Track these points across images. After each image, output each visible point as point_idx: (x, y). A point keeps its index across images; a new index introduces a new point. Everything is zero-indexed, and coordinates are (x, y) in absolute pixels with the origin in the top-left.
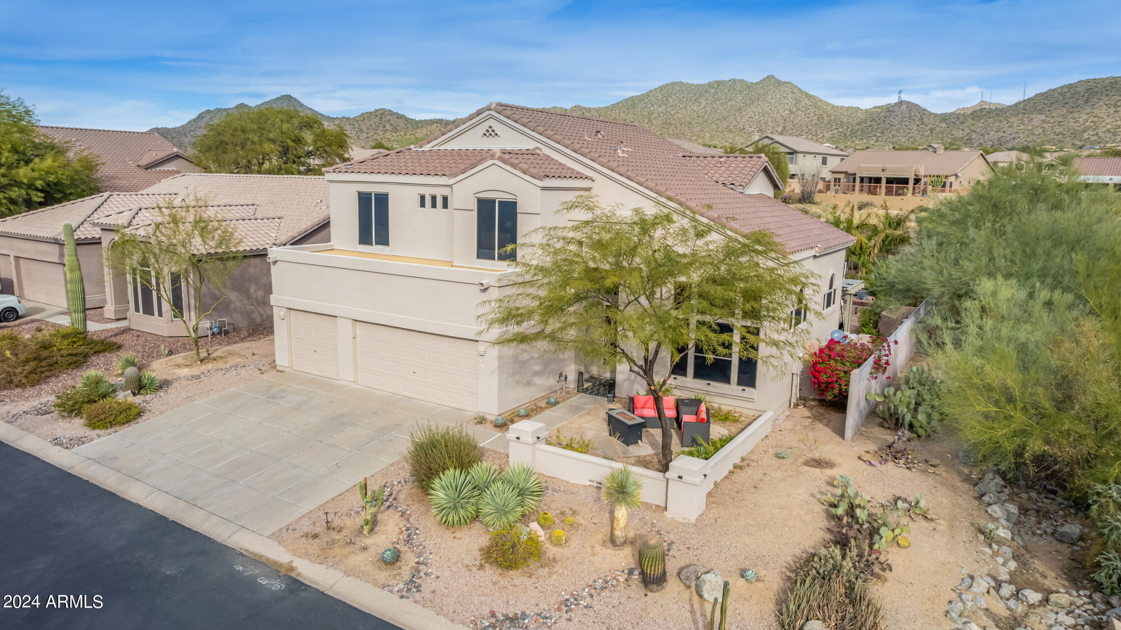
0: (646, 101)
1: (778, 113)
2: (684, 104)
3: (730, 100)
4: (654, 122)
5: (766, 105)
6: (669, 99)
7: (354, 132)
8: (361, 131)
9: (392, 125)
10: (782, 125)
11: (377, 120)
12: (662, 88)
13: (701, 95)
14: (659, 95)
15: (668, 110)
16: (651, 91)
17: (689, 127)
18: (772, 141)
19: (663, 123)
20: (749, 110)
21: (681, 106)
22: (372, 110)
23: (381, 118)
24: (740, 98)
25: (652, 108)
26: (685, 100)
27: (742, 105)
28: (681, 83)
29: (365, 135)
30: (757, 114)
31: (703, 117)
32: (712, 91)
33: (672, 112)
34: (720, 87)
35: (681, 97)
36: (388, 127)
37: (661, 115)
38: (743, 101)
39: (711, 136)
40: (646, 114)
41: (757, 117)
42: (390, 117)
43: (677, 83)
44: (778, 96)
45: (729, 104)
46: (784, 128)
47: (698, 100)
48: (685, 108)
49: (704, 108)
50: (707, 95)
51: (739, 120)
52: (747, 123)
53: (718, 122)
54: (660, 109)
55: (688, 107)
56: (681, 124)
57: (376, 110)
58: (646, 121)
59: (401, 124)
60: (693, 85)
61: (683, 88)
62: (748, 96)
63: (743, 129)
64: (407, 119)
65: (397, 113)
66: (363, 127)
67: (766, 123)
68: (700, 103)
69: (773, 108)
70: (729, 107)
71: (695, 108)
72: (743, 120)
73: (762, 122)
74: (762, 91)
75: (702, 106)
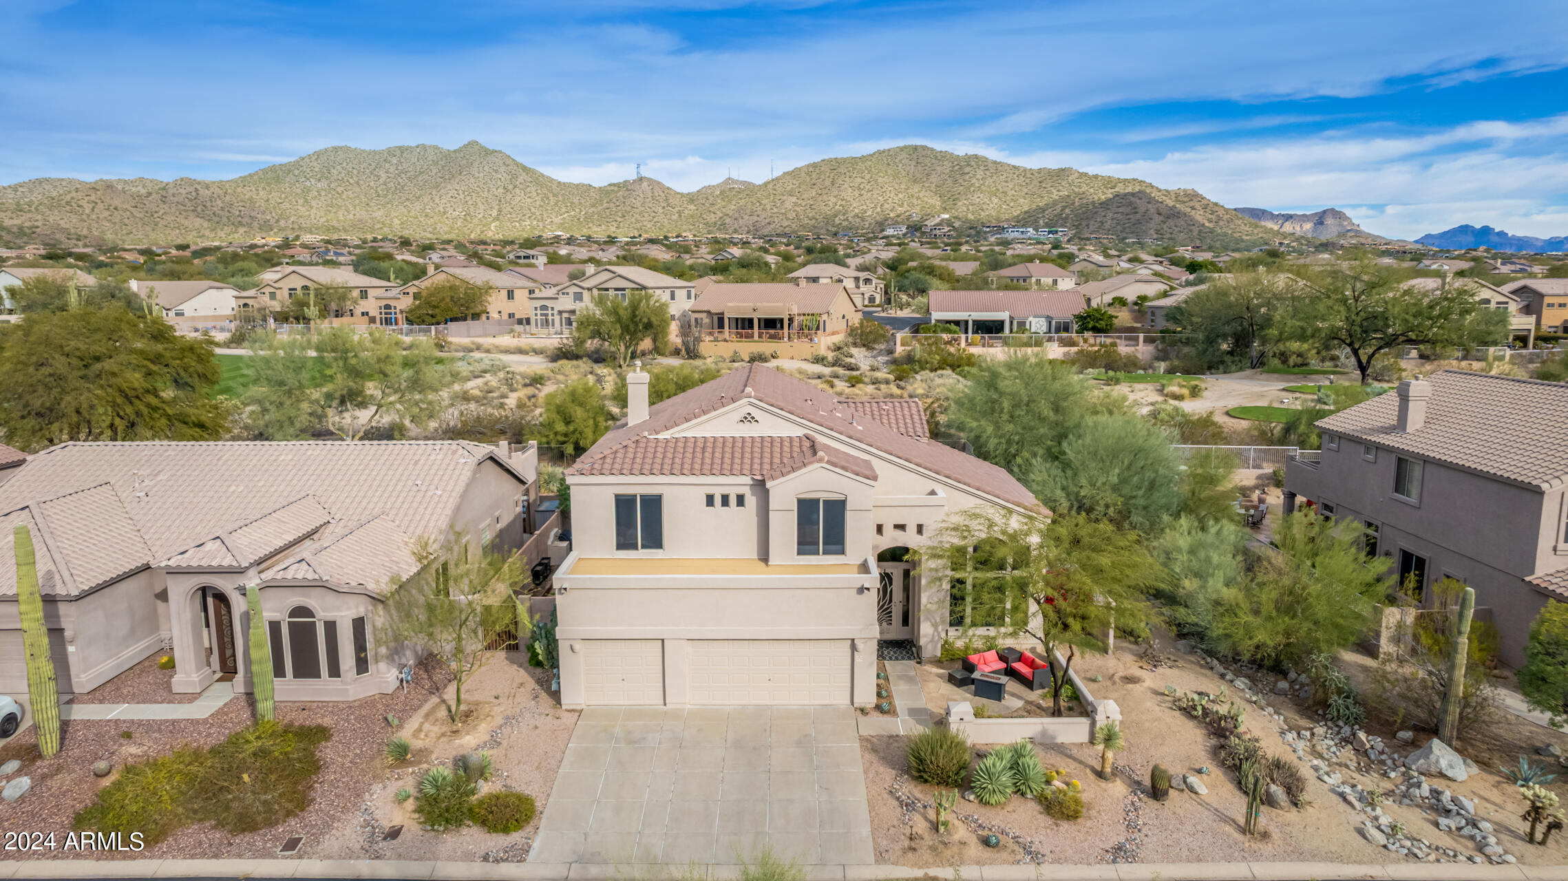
0: (297, 172)
1: (489, 191)
2: (356, 179)
3: (421, 173)
4: (313, 203)
5: (472, 180)
6: (333, 171)
10: (497, 207)
12: (318, 154)
13: (379, 166)
14: (315, 164)
15: (332, 186)
16: (302, 158)
17: (367, 211)
18: (612, 275)
19: (327, 206)
20: (449, 186)
21: (351, 180)
24: (434, 171)
25: (308, 183)
26: (355, 172)
27: (438, 180)
28: (348, 148)
30: (461, 192)
31: (386, 196)
32: (394, 161)
33: (339, 189)
34: (405, 155)
35: (349, 167)
37: (323, 193)
38: (439, 174)
39: (402, 223)
40: (299, 191)
41: (462, 196)
43: (341, 148)
44: (486, 168)
45: (420, 179)
47: (375, 173)
48: (358, 183)
49: (385, 183)
50: (387, 165)
51: (437, 201)
52: (448, 205)
53: (407, 203)
54: (319, 185)
55: (361, 182)
56: (355, 206)
58: (301, 201)
60: (364, 151)
61: (351, 155)
62: (446, 168)
63: (445, 213)
68: (379, 177)
69: (481, 185)
70: (421, 183)
71: (372, 184)
72: (443, 201)
73: (470, 203)
74: (465, 162)
75: (381, 181)
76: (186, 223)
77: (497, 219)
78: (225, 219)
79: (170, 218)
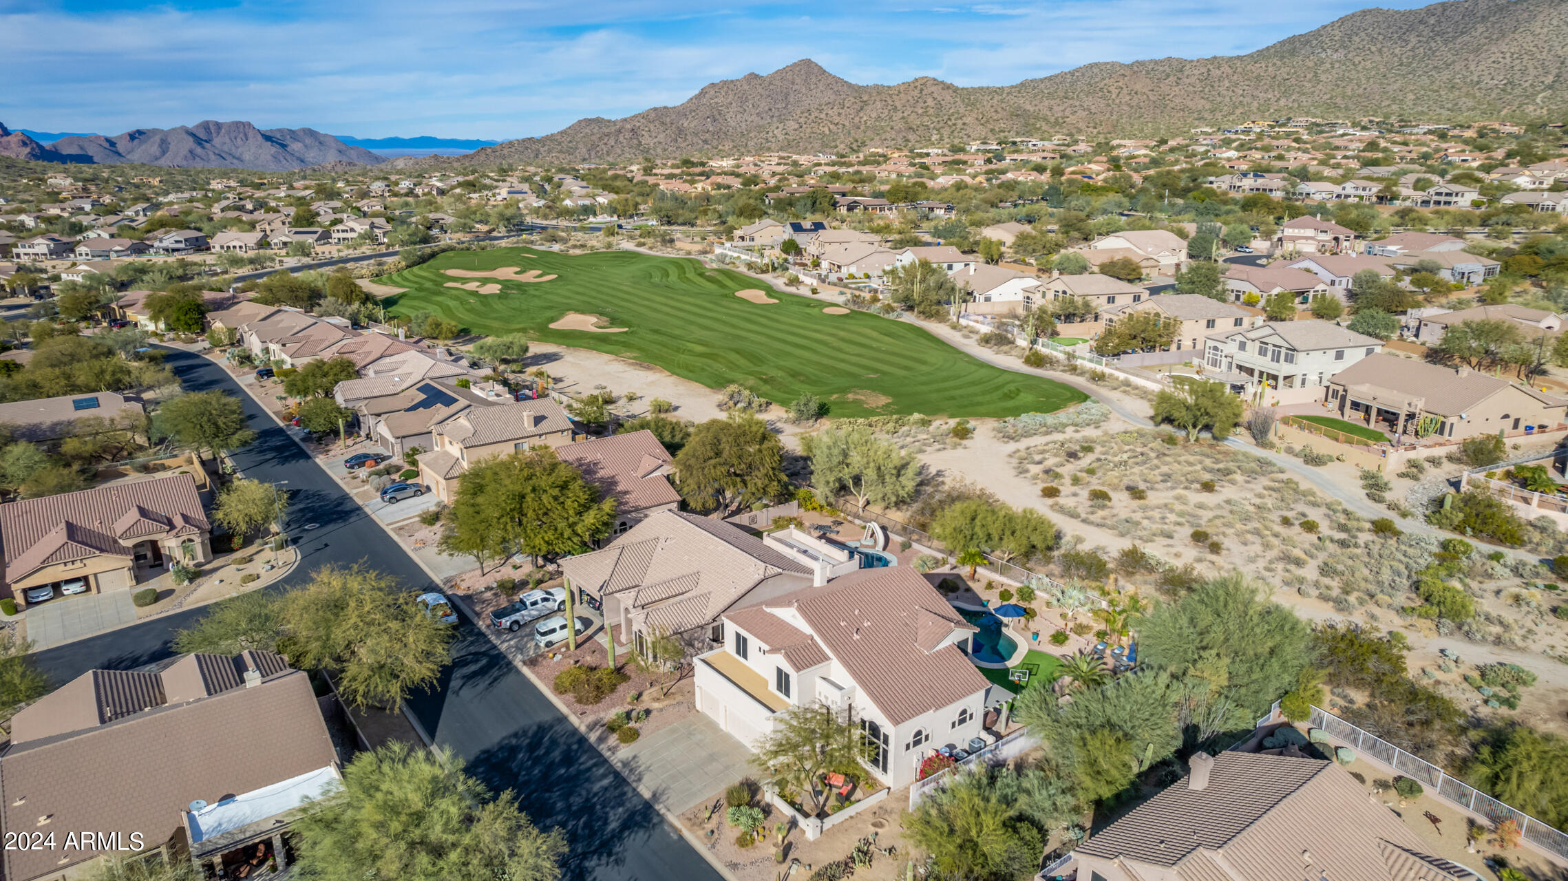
0: (1315, 42)
1: (1550, 51)
2: (1379, 46)
3: (1462, 33)
4: (1323, 77)
5: (1530, 38)
6: (1355, 38)
7: (886, 112)
8: (895, 109)
9: (935, 99)
10: (1555, 72)
11: (916, 93)
12: (1343, 20)
13: (1411, 29)
14: (1336, 32)
15: (1350, 56)
16: (1324, 27)
17: (1381, 84)
19: (1338, 79)
20: (1494, 49)
21: (1373, 49)
22: (910, 79)
23: (922, 90)
24: (1480, 30)
25: (1323, 55)
26: (1381, 37)
27: (1483, 41)
28: (1378, 10)
29: (900, 115)
30: (1508, 55)
31: (1410, 64)
32: (1432, 21)
33: (1356, 60)
34: (1447, 13)
35: (1375, 34)
36: (930, 102)
37: (1337, 65)
38: (1486, 34)
39: (1418, 98)
40: (1311, 64)
41: (1508, 60)
42: (934, 89)
43: (1370, 11)
44: (1555, 22)
45: (1459, 40)
46: (1558, 76)
47: (1405, 37)
48: (1380, 51)
49: (1413, 50)
50: (1421, 27)
51: (1472, 68)
52: (1486, 73)
53: (1433, 73)
54: (1335, 56)
55: (1385, 50)
56: (1368, 79)
57: (916, 80)
58: (1310, 76)
59: (948, 98)
60: (1398, 12)
61: (1381, 19)
62: (1497, 26)
63: (1478, 83)
64: (956, 90)
65: (942, 82)
66: (898, 104)
67: (1524, 71)
68: (1407, 42)
69: (1541, 44)
70: (1458, 46)
71: (1397, 51)
72: (1480, 68)
73: (1517, 68)
74: (1526, 15)
75: (1409, 47)
76: (1190, 104)
77: (1550, 87)
78: (1228, 99)
79: (1178, 100)
